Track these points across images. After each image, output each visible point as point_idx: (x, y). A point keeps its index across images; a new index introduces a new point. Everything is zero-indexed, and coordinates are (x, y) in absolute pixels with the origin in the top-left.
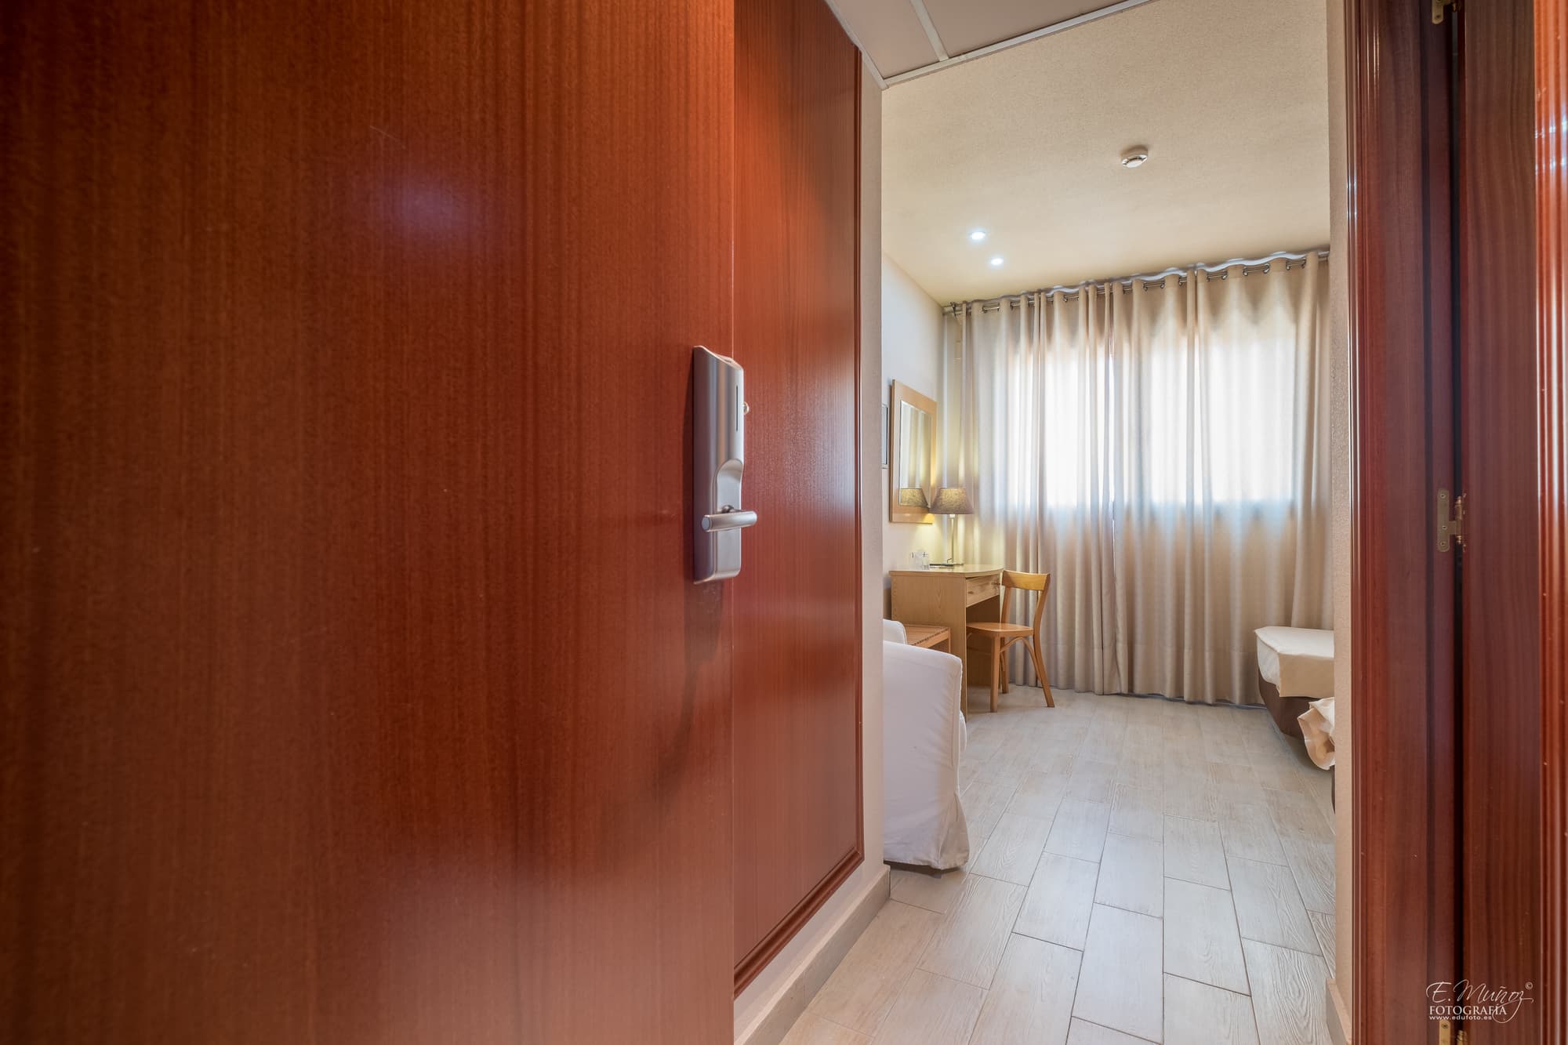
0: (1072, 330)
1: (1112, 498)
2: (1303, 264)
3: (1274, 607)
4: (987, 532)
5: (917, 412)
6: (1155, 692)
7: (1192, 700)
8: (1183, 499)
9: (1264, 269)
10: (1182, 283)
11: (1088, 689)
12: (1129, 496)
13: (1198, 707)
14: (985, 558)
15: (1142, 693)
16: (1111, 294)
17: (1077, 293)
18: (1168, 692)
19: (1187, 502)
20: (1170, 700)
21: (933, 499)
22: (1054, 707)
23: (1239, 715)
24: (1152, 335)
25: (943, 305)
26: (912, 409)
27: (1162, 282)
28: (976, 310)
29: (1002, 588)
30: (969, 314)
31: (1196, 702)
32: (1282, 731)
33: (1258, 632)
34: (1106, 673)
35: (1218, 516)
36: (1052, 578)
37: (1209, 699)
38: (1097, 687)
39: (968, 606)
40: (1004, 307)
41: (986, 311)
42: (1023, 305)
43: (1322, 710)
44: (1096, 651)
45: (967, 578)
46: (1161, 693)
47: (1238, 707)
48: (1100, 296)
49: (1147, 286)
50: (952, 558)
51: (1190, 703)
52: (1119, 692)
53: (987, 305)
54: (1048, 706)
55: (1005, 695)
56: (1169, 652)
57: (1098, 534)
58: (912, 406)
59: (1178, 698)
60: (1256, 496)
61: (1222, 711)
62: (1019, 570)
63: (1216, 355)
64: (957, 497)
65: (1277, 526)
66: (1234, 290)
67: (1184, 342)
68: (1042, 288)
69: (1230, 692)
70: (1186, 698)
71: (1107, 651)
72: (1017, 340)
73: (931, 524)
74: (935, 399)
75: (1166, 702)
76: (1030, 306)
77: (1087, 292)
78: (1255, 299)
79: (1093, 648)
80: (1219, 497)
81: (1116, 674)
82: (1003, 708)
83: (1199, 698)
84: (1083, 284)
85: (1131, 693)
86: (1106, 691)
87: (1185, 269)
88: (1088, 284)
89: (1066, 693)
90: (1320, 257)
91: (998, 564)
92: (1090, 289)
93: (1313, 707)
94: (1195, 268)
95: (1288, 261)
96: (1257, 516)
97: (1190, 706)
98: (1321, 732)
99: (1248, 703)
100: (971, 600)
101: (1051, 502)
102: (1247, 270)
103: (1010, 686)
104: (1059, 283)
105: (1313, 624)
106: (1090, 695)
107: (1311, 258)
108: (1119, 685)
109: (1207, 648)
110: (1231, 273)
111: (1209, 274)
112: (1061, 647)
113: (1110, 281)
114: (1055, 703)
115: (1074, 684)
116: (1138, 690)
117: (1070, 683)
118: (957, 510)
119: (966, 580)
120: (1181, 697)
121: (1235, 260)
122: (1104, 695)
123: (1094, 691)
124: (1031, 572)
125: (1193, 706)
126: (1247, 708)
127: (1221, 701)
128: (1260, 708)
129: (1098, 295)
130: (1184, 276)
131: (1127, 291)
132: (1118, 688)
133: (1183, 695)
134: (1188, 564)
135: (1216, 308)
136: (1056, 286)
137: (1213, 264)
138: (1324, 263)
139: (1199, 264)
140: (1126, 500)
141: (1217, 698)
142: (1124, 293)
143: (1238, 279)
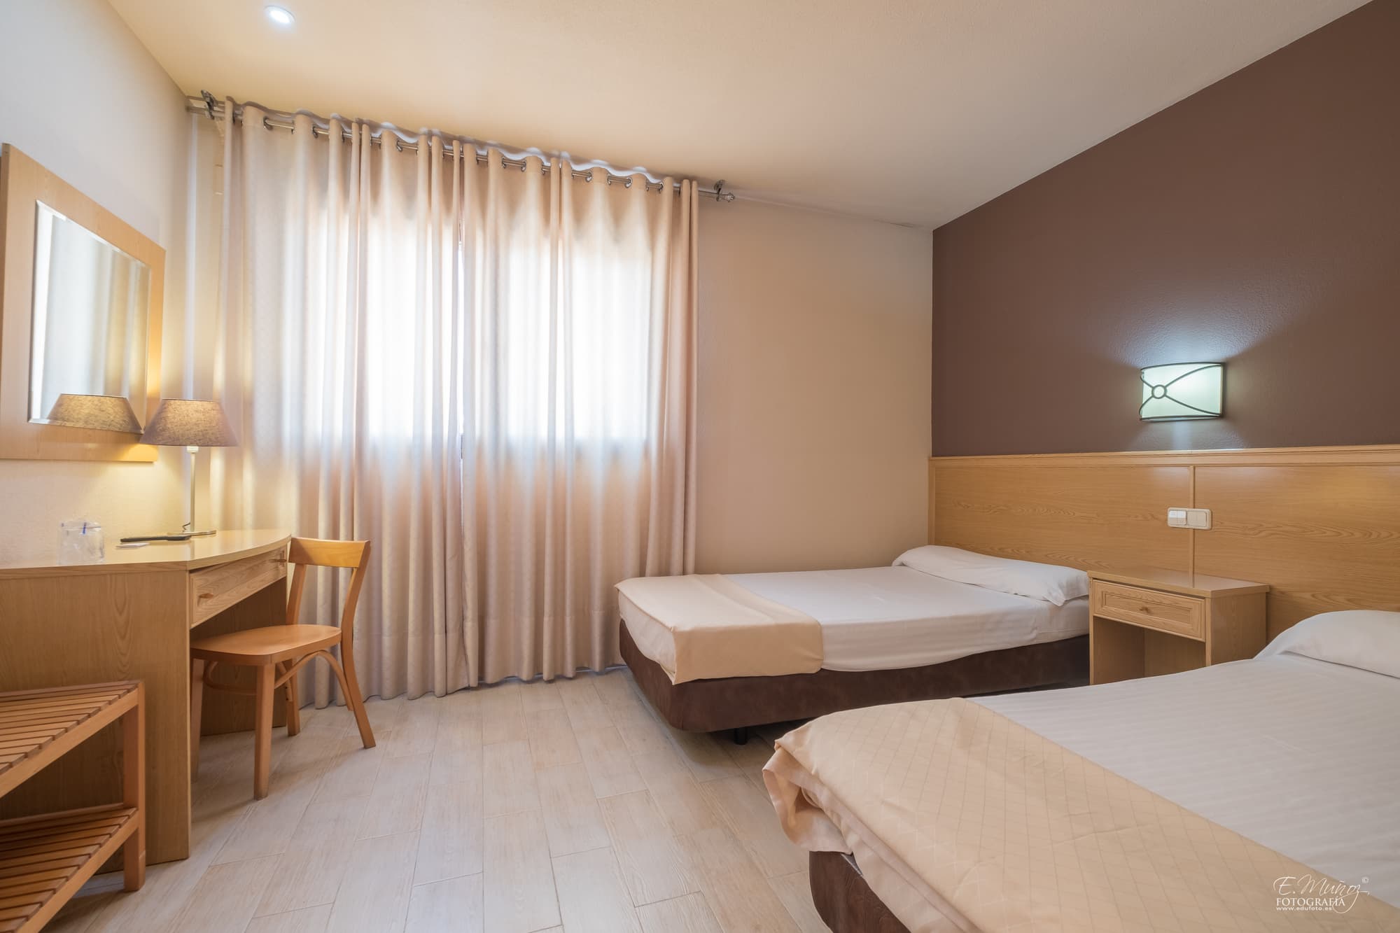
0: (409, 193)
1: (461, 431)
2: (660, 188)
3: (631, 560)
4: (269, 475)
5: (126, 264)
6: (509, 675)
7: (552, 678)
8: (543, 433)
9: (626, 181)
10: (546, 173)
12: (483, 428)
13: (559, 683)
14: (264, 520)
15: (495, 681)
16: (462, 160)
17: (416, 144)
18: (525, 674)
19: (548, 436)
20: (528, 682)
21: (152, 416)
22: (374, 746)
23: (598, 681)
24: (511, 227)
25: (187, 95)
26: (114, 254)
27: (522, 165)
28: (252, 119)
29: (291, 567)
30: (237, 122)
31: (558, 678)
33: (619, 586)
34: (451, 665)
35: (579, 454)
36: (374, 545)
37: (570, 672)
38: (439, 687)
39: (193, 626)
40: (302, 127)
41: (270, 128)
42: (333, 134)
43: (797, 753)
44: (438, 639)
45: (191, 571)
46: (516, 675)
47: (599, 674)
48: (447, 159)
49: (505, 163)
50: (192, 523)
51: (550, 682)
52: (467, 685)
53: (270, 118)
54: (365, 747)
55: (294, 738)
56: (527, 624)
57: (441, 477)
58: (117, 250)
59: (536, 678)
60: (616, 434)
61: (584, 682)
62: (322, 537)
63: (580, 264)
64: (201, 416)
65: (633, 469)
66: (598, 196)
67: (547, 247)
68: (365, 119)
69: (590, 658)
70: (545, 676)
71: (452, 636)
72: (323, 187)
73: (151, 462)
74: (162, 242)
75: (523, 685)
76: (345, 141)
77: (430, 148)
78: (617, 215)
79: (434, 634)
80: (580, 433)
81: (463, 663)
82: (282, 776)
83: (559, 673)
84: (424, 134)
85: (482, 684)
86: (450, 690)
87: (549, 156)
88: (430, 135)
89: (394, 705)
90: (674, 186)
91: (286, 529)
92: (435, 143)
93: (780, 746)
94: (559, 157)
95: (648, 183)
96: (615, 455)
97: (549, 685)
98: (791, 784)
99: (608, 667)
100: (202, 613)
101: (375, 430)
102: (611, 179)
103: (303, 716)
104: (391, 122)
105: (664, 571)
106: (429, 699)
107: (668, 185)
108: (466, 677)
109: (568, 611)
110: (596, 175)
111: (574, 171)
112: (387, 641)
113: (462, 141)
114: (375, 736)
115: (406, 689)
116: (490, 679)
117: (400, 689)
118: (208, 439)
119: (192, 575)
120: (540, 676)
121: (598, 163)
122: (447, 694)
123: (434, 692)
124: (342, 540)
125: (554, 684)
126: (607, 673)
127: (581, 671)
128: (615, 669)
129: (444, 155)
130: (547, 164)
131: (482, 163)
132: (466, 681)
133: (542, 674)
134: (549, 512)
135: (579, 214)
136: (385, 124)
137: (579, 161)
138: (677, 193)
139: (565, 154)
140: (477, 433)
141: (577, 669)
142: (478, 164)
143: (603, 185)
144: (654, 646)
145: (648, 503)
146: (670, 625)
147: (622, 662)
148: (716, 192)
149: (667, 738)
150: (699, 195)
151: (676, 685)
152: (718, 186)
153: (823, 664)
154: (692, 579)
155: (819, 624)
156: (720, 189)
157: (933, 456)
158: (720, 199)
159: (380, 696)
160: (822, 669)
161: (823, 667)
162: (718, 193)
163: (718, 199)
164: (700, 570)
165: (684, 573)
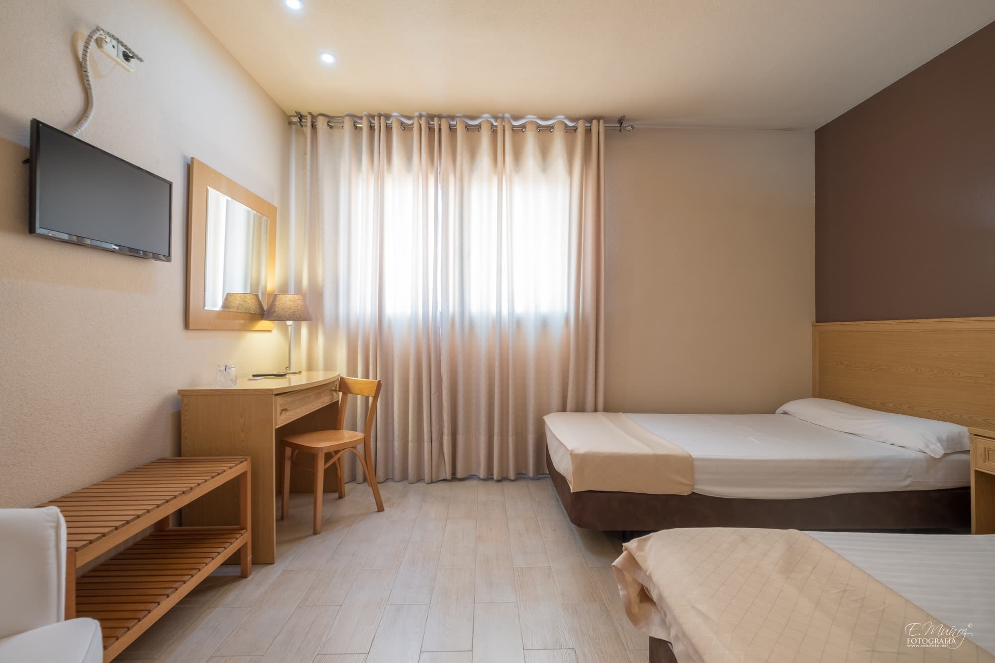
0: (408, 156)
1: (439, 309)
2: (575, 129)
3: (555, 400)
4: (331, 340)
5: (260, 218)
6: (472, 474)
7: (500, 478)
8: (494, 311)
9: (550, 128)
10: (494, 131)
11: (420, 479)
12: (453, 306)
13: (505, 483)
14: (329, 365)
15: (462, 477)
16: (440, 130)
17: (412, 124)
18: (482, 474)
19: (497, 312)
20: (484, 480)
21: (270, 303)
22: (384, 510)
23: (532, 485)
24: (471, 172)
25: (289, 115)
26: (254, 214)
27: (479, 127)
28: (321, 123)
29: (341, 394)
30: (313, 126)
31: (503, 479)
32: (572, 521)
33: (545, 418)
34: (434, 463)
35: (518, 324)
37: (512, 475)
38: (427, 477)
39: (277, 427)
40: (348, 124)
41: (331, 127)
42: (364, 125)
44: (426, 445)
45: (276, 395)
46: (476, 474)
47: (533, 479)
48: (431, 129)
49: (468, 128)
50: (289, 367)
51: (498, 481)
52: (444, 478)
53: (332, 121)
54: (378, 511)
55: (341, 500)
56: (483, 438)
57: (428, 340)
58: (255, 212)
59: (489, 478)
60: (545, 309)
61: (521, 484)
63: (518, 190)
64: (290, 303)
65: (558, 334)
66: (530, 142)
67: (495, 181)
68: (382, 113)
69: (526, 468)
70: (495, 477)
71: (435, 444)
72: (360, 160)
73: (270, 331)
74: (276, 203)
75: (480, 481)
76: (372, 128)
77: (420, 125)
78: (544, 152)
79: (424, 442)
80: (519, 309)
81: (443, 463)
82: (330, 523)
83: (505, 475)
84: (417, 117)
85: (454, 478)
86: (434, 479)
87: (496, 118)
88: (420, 116)
89: (399, 486)
90: (586, 126)
92: (423, 122)
93: (626, 549)
94: (503, 118)
95: (566, 126)
96: (544, 324)
97: (498, 483)
99: (539, 475)
100: (283, 420)
101: (389, 309)
102: (540, 128)
103: (347, 487)
104: (397, 112)
105: (580, 408)
106: (421, 484)
107: (581, 126)
108: (444, 472)
109: (510, 433)
110: (528, 127)
111: (514, 126)
112: (397, 444)
113: (440, 117)
114: (384, 505)
115: (408, 476)
116: (459, 475)
117: (404, 477)
118: (299, 317)
119: (276, 397)
120: (492, 476)
121: (531, 118)
122: (432, 482)
123: (424, 480)
124: (371, 379)
125: (501, 483)
126: (539, 479)
127: (520, 476)
128: (545, 477)
129: (429, 128)
130: (495, 124)
131: (452, 129)
132: (444, 475)
133: (493, 475)
134: (497, 364)
135: (518, 155)
136: (394, 114)
137: (516, 118)
138: (588, 131)
139: (507, 115)
140: (451, 310)
141: (517, 474)
142: (450, 131)
143: (534, 133)
144: (563, 465)
145: (568, 359)
146: (570, 448)
147: (548, 472)
148: (619, 125)
150: (605, 130)
151: (574, 493)
152: (621, 121)
153: (694, 488)
154: (601, 416)
155: (691, 456)
156: (621, 124)
157: (817, 322)
158: (622, 130)
159: (393, 479)
160: (693, 493)
161: (695, 491)
162: (620, 126)
163: (620, 130)
164: (607, 409)
165: (596, 410)
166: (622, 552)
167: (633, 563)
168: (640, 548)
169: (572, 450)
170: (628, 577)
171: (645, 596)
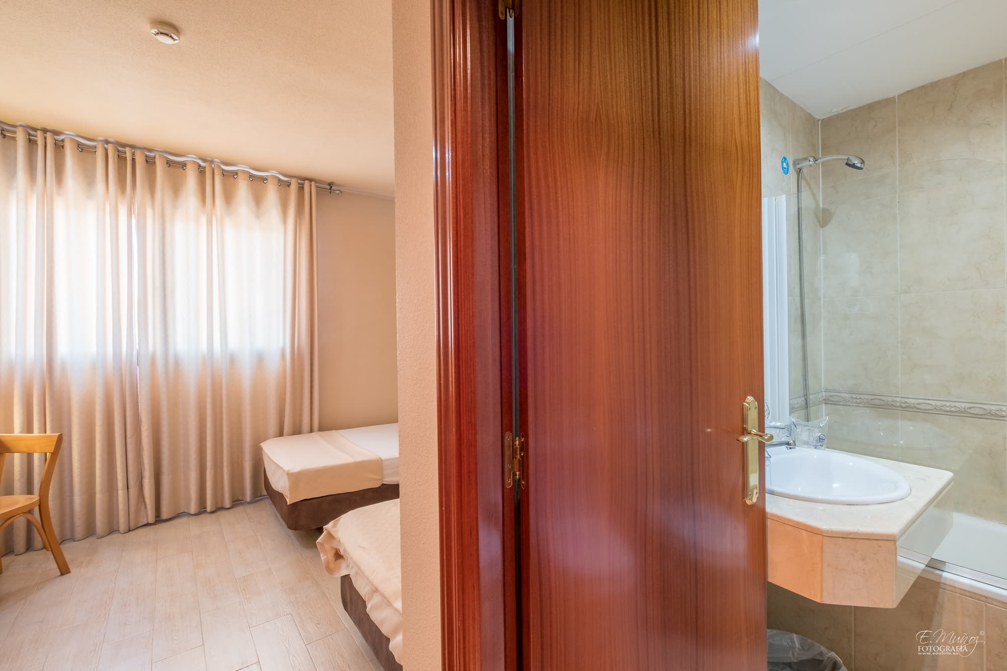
0: (89, 181)
1: (136, 347)
2: (289, 185)
3: (273, 426)
6: (181, 512)
7: (214, 509)
8: (204, 346)
9: (264, 179)
10: (201, 171)
11: (112, 530)
12: (154, 344)
13: (220, 513)
15: (170, 516)
16: (133, 160)
17: (94, 147)
18: (193, 509)
19: (208, 350)
20: (195, 515)
22: (70, 572)
23: (249, 509)
24: (175, 207)
27: (183, 165)
31: (218, 509)
32: (289, 528)
33: (263, 445)
34: (132, 510)
35: (232, 359)
36: (65, 438)
37: (227, 504)
38: (122, 525)
42: (20, 137)
43: (334, 532)
44: (121, 493)
46: (186, 511)
47: (249, 503)
48: (121, 158)
49: (169, 163)
51: (212, 512)
52: (146, 523)
54: (62, 574)
56: (193, 476)
57: (121, 382)
59: (202, 510)
60: (260, 345)
61: (239, 510)
62: (18, 433)
63: (230, 233)
65: (274, 366)
66: (243, 189)
67: (203, 220)
68: (48, 127)
69: (243, 494)
70: (209, 509)
71: (133, 491)
72: (12, 174)
75: (191, 517)
76: (31, 142)
77: (106, 150)
78: (258, 199)
79: (117, 491)
80: (233, 344)
81: (143, 508)
83: (219, 506)
84: (101, 141)
85: (159, 520)
86: (132, 526)
87: (204, 160)
88: (107, 142)
89: (85, 544)
90: (299, 184)
92: (110, 148)
93: (326, 530)
94: (212, 162)
95: (279, 180)
96: (260, 360)
97: (211, 515)
99: (256, 497)
101: (63, 349)
102: (251, 176)
103: (5, 561)
104: (72, 130)
105: (297, 431)
106: (115, 536)
107: (294, 182)
108: (146, 517)
109: (225, 464)
110: (240, 175)
111: (223, 170)
112: (78, 499)
113: (132, 147)
114: (70, 566)
115: (95, 531)
116: (164, 516)
117: (90, 531)
120: (205, 509)
121: (242, 166)
122: (129, 531)
123: (119, 530)
124: (36, 433)
125: (215, 514)
126: (256, 502)
127: (237, 502)
128: (264, 498)
129: (118, 156)
130: (202, 165)
131: (150, 162)
132: (145, 519)
133: (206, 508)
134: (209, 399)
135: (229, 197)
136: (67, 131)
137: (227, 164)
138: (301, 188)
139: (216, 160)
140: (151, 348)
141: (233, 502)
142: (147, 163)
143: (246, 182)
144: (279, 483)
145: (285, 387)
146: (286, 469)
147: (266, 493)
148: (329, 187)
149: (290, 537)
150: (317, 190)
151: (290, 504)
152: (331, 184)
153: (383, 481)
154: (316, 435)
155: (380, 458)
156: (331, 187)
158: (332, 193)
159: (73, 539)
160: (383, 484)
161: (383, 483)
162: (330, 189)
163: (330, 192)
164: (321, 429)
165: (311, 431)
166: (323, 532)
167: (331, 536)
168: (334, 526)
169: (288, 471)
170: (327, 547)
171: (338, 556)
